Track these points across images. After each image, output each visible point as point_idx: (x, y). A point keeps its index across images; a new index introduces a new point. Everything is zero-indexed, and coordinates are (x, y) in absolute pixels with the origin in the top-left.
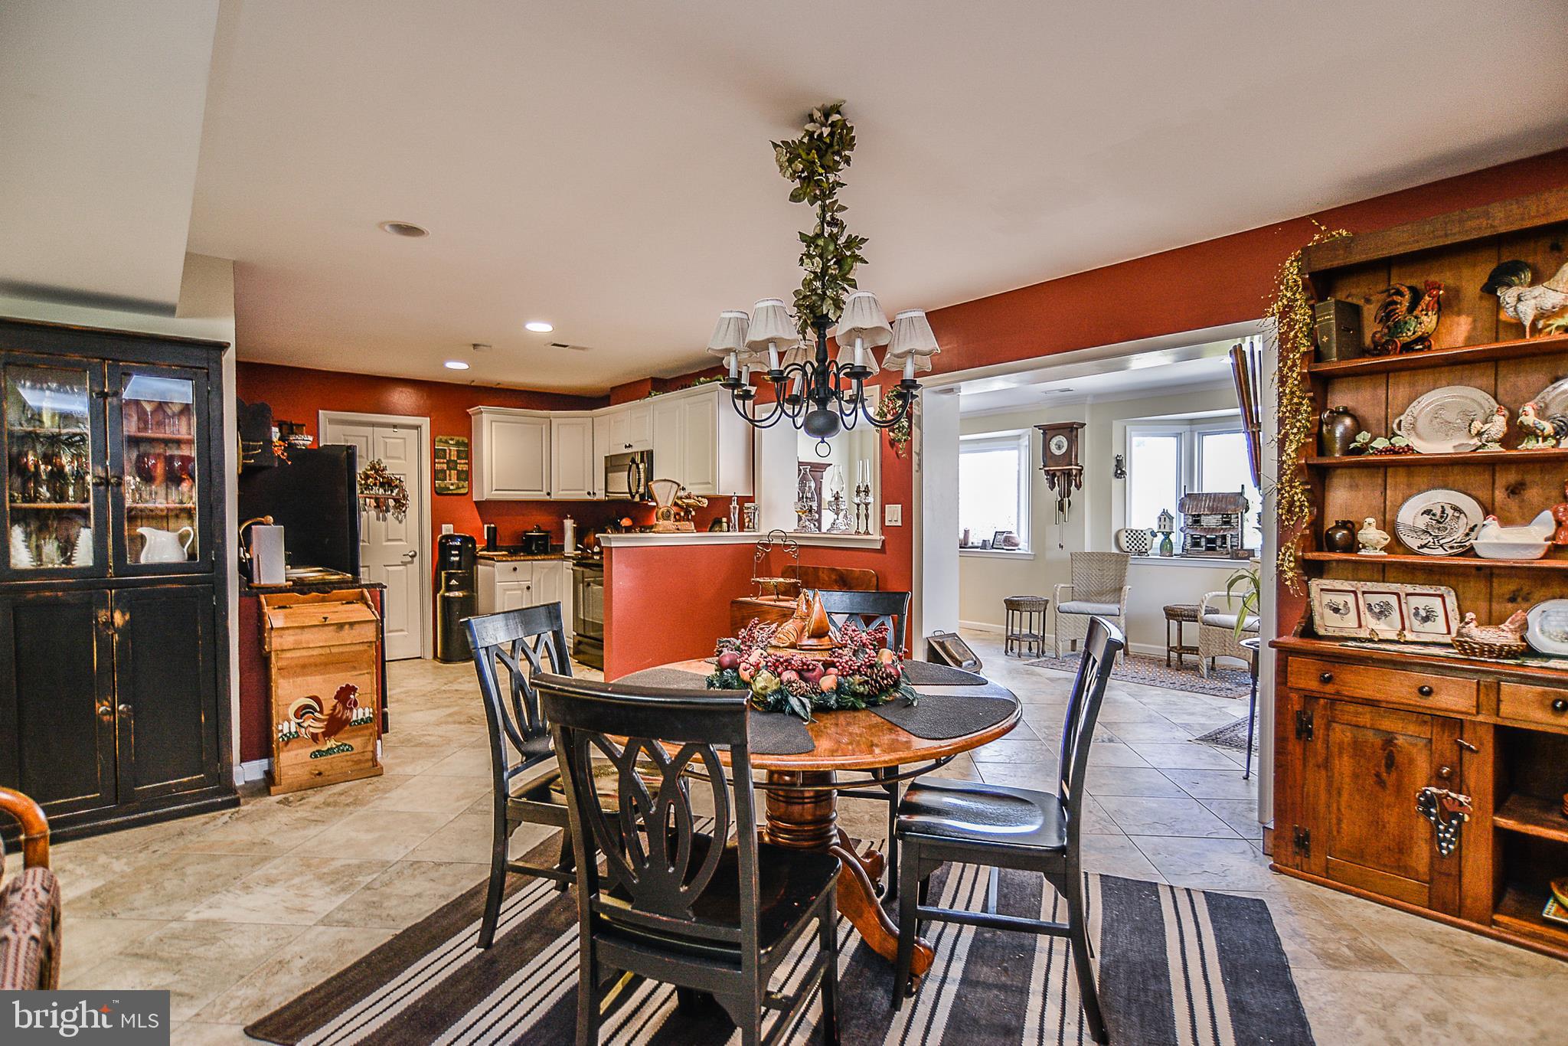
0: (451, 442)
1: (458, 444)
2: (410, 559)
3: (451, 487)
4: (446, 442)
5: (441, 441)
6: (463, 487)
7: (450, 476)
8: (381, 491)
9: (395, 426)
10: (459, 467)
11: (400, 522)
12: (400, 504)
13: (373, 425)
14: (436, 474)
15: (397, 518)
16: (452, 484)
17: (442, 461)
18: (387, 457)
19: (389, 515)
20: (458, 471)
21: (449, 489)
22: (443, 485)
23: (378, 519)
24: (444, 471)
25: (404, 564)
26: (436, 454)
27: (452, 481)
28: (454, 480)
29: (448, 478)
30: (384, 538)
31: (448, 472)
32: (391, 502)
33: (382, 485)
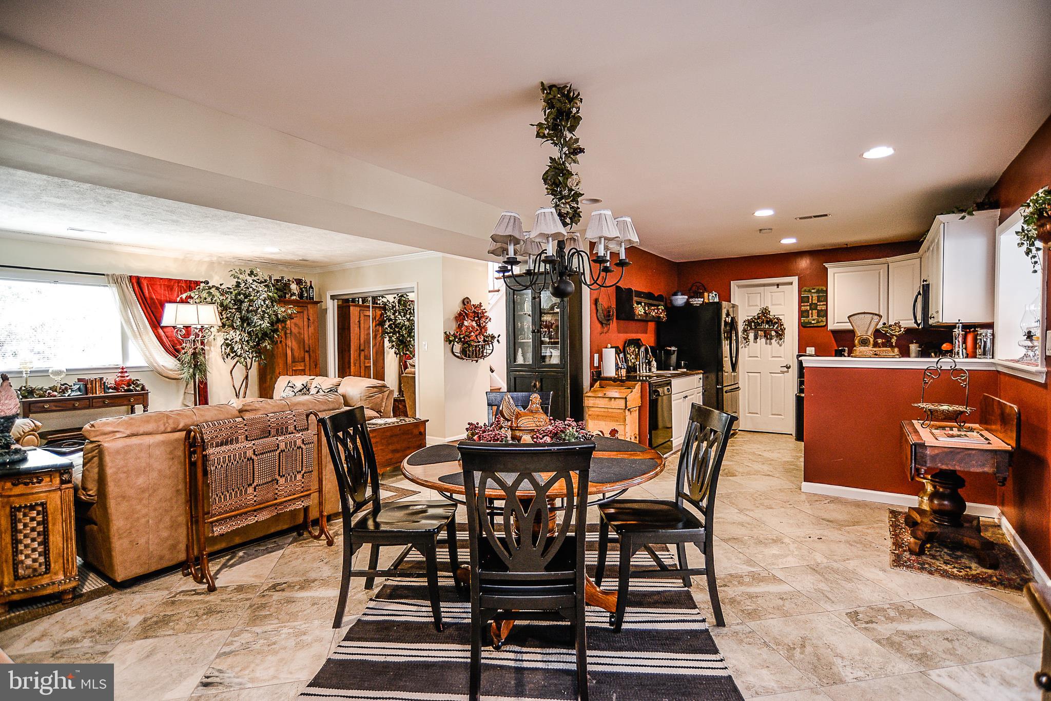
0: (813, 291)
1: (818, 291)
2: (786, 370)
3: (813, 322)
4: (810, 291)
5: (805, 291)
6: (822, 321)
7: (812, 314)
8: (767, 326)
9: (778, 285)
10: (819, 308)
11: (781, 345)
12: (780, 335)
13: (764, 285)
14: (802, 314)
15: (778, 343)
16: (814, 320)
17: (806, 304)
18: (773, 305)
19: (773, 341)
20: (818, 310)
21: (811, 323)
22: (806, 321)
23: (766, 344)
24: (807, 311)
25: (783, 372)
26: (802, 300)
27: (813, 317)
28: (815, 317)
29: (810, 316)
30: (770, 356)
31: (810, 312)
32: (773, 333)
33: (767, 322)
